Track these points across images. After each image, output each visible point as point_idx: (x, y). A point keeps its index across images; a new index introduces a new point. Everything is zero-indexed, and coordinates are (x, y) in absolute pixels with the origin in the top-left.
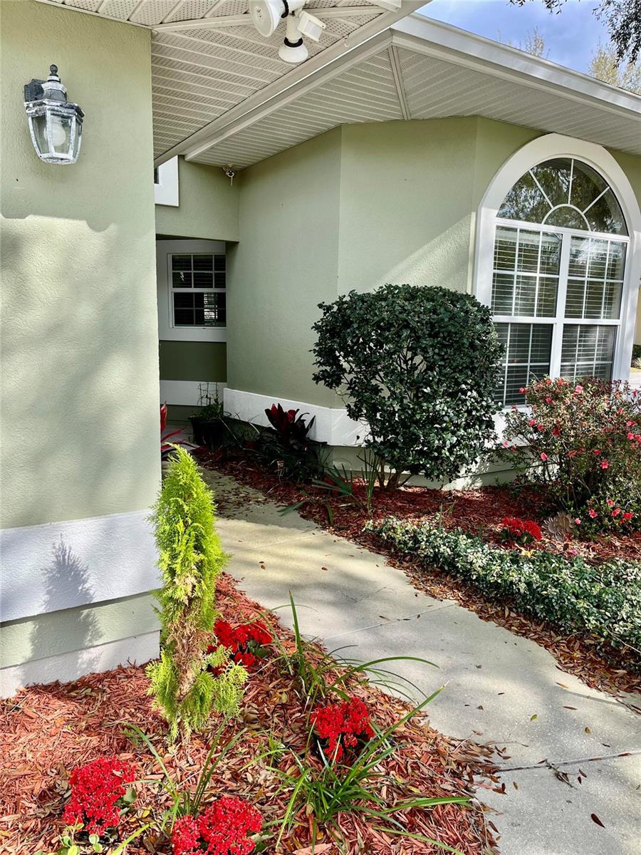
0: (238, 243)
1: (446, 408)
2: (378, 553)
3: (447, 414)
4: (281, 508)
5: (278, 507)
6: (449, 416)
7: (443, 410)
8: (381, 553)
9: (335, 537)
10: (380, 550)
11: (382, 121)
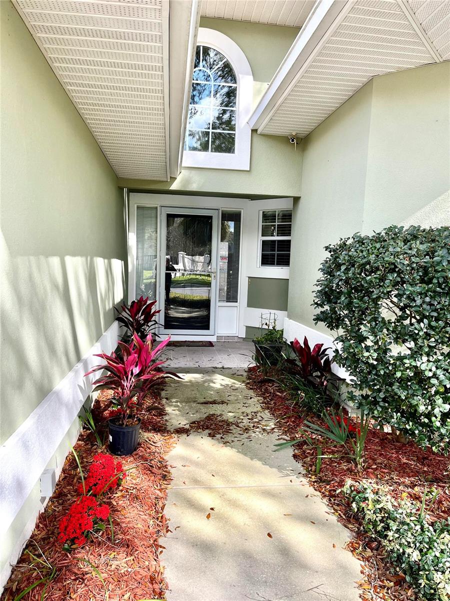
0: (300, 197)
1: (434, 369)
2: (346, 526)
3: (435, 376)
4: (282, 441)
5: (279, 439)
6: (438, 379)
7: (430, 370)
8: (350, 526)
9: (311, 490)
10: (350, 522)
11: (413, 67)
